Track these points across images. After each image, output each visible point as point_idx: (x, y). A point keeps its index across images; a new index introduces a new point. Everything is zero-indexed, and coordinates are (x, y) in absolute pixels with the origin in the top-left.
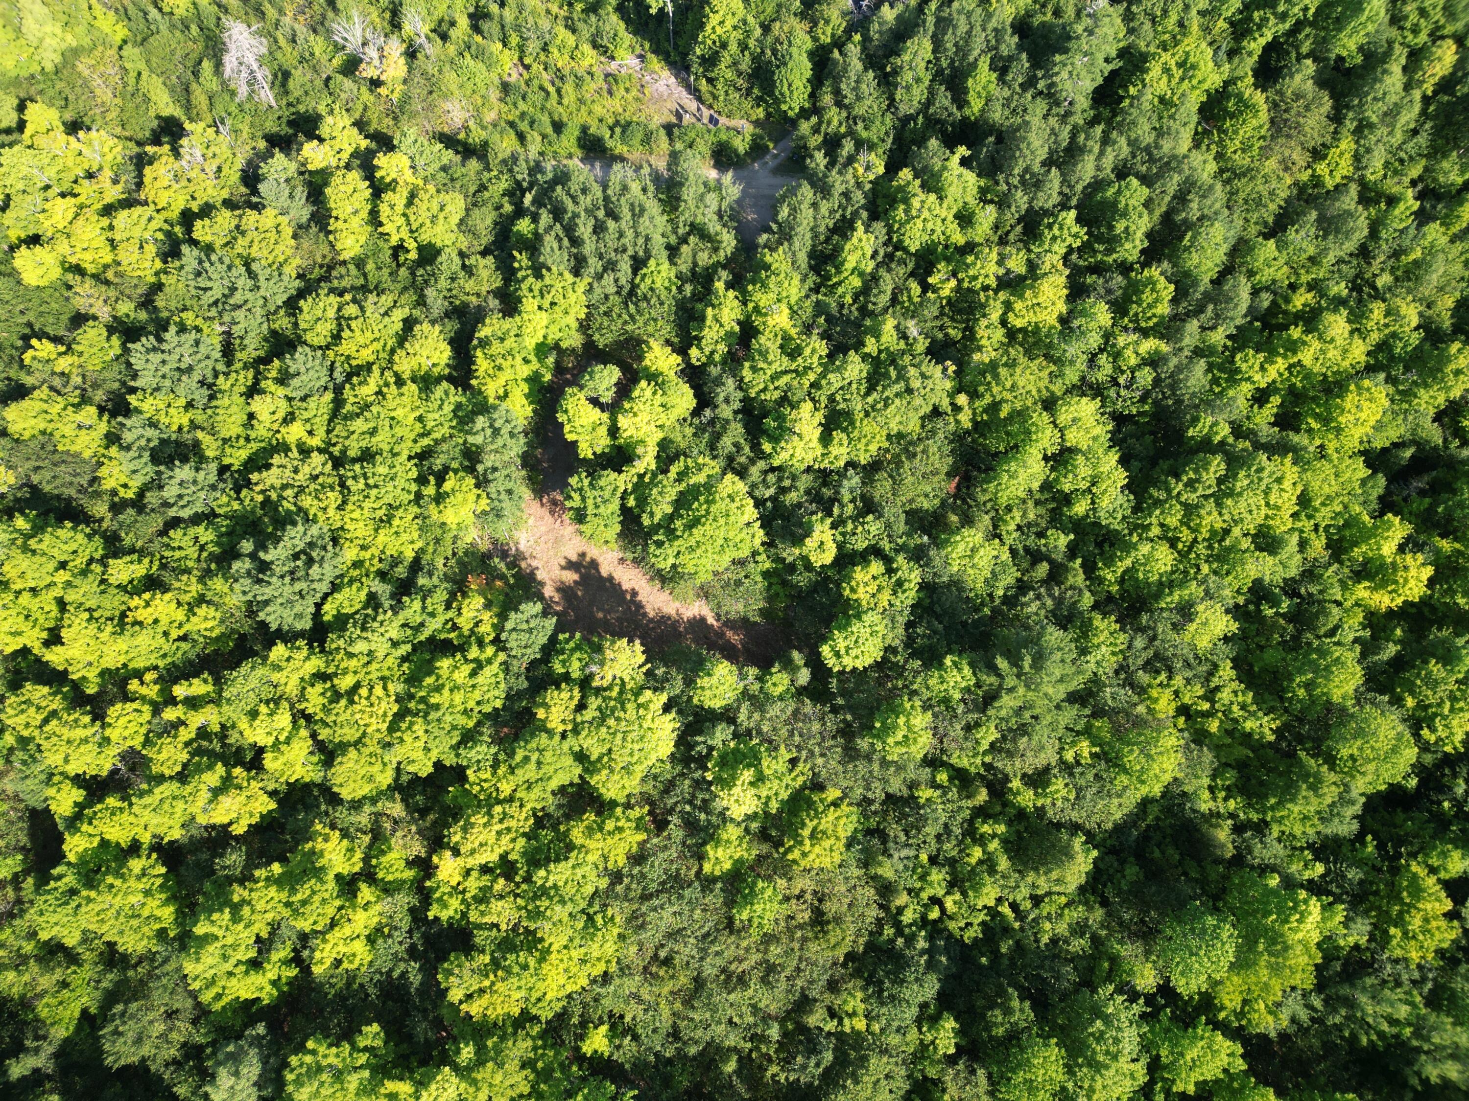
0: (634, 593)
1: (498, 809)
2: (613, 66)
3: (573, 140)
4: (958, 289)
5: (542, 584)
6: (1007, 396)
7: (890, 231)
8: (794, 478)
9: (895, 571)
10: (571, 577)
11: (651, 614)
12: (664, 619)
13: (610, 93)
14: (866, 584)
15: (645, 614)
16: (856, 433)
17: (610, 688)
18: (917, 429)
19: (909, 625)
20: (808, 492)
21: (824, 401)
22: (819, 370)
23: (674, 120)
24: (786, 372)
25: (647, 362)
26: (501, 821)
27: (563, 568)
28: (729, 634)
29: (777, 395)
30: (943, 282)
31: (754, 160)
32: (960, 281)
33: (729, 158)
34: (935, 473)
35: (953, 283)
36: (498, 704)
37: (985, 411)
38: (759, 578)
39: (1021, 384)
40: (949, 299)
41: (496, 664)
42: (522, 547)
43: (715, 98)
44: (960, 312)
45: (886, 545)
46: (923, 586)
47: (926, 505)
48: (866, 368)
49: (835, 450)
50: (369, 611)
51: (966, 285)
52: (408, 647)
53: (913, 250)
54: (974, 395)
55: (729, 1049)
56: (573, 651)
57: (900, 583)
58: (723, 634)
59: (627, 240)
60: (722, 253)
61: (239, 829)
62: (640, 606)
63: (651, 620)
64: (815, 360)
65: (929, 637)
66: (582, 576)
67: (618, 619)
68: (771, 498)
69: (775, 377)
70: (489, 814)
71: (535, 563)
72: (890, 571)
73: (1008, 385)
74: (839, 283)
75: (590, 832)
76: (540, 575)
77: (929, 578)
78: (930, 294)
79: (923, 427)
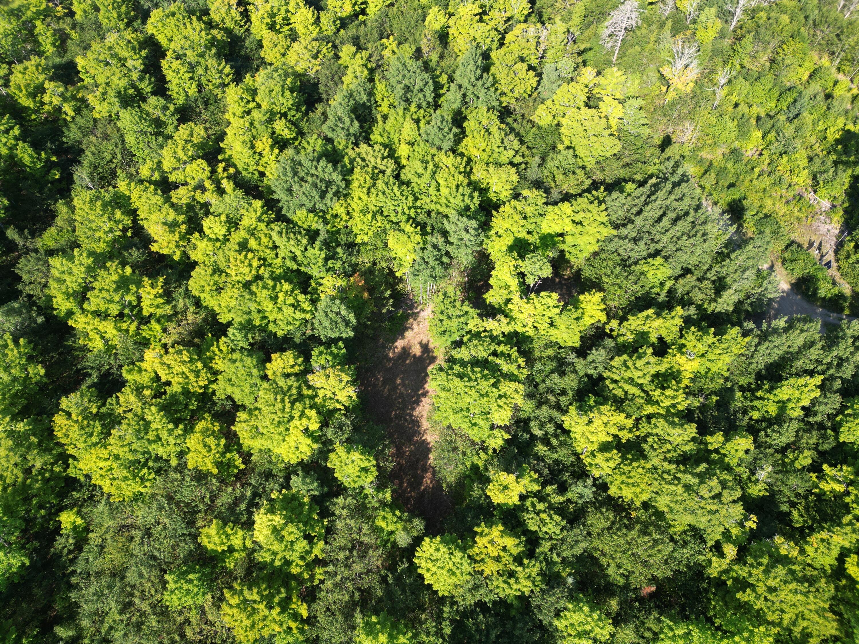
0: (425, 394)
1: (200, 365)
2: (810, 196)
3: (729, 199)
4: (839, 496)
5: (403, 338)
6: (761, 589)
7: (841, 411)
8: (562, 444)
9: (521, 564)
10: (417, 351)
11: (415, 413)
12: (416, 423)
13: (787, 202)
14: (492, 542)
15: (413, 409)
16: (627, 468)
17: (309, 387)
18: (679, 529)
19: (480, 604)
20: (557, 462)
21: (642, 432)
22: (662, 412)
23: (806, 246)
24: (640, 386)
25: (581, 297)
26: (192, 371)
27: (420, 343)
28: (429, 475)
29: (619, 393)
30: (834, 479)
31: (821, 306)
32: (847, 493)
33: (808, 289)
34: (645, 564)
35: (840, 488)
36: (280, 333)
37: (736, 580)
38: (468, 465)
39: (782, 595)
40: (823, 493)
41: (303, 316)
42: (422, 314)
43: (848, 256)
44: (819, 511)
45: (545, 547)
46: (522, 598)
47: (611, 571)
48: (690, 447)
49: (600, 459)
50: (303, 232)
51: (848, 500)
52: (295, 267)
53: (842, 439)
54: (740, 559)
55: (78, 625)
56: (331, 353)
57: (512, 574)
58: (425, 471)
59: (665, 239)
60: (713, 305)
61: (154, 248)
62: (418, 402)
63: (411, 415)
64: (668, 403)
65: (478, 630)
66: (420, 357)
67: (401, 394)
68: (532, 435)
69: (631, 381)
70: (192, 361)
71: (415, 326)
72: (518, 560)
73: (771, 583)
74: (761, 398)
75: (205, 432)
76: (409, 334)
77: (535, 602)
78: (814, 475)
79: (684, 532)
